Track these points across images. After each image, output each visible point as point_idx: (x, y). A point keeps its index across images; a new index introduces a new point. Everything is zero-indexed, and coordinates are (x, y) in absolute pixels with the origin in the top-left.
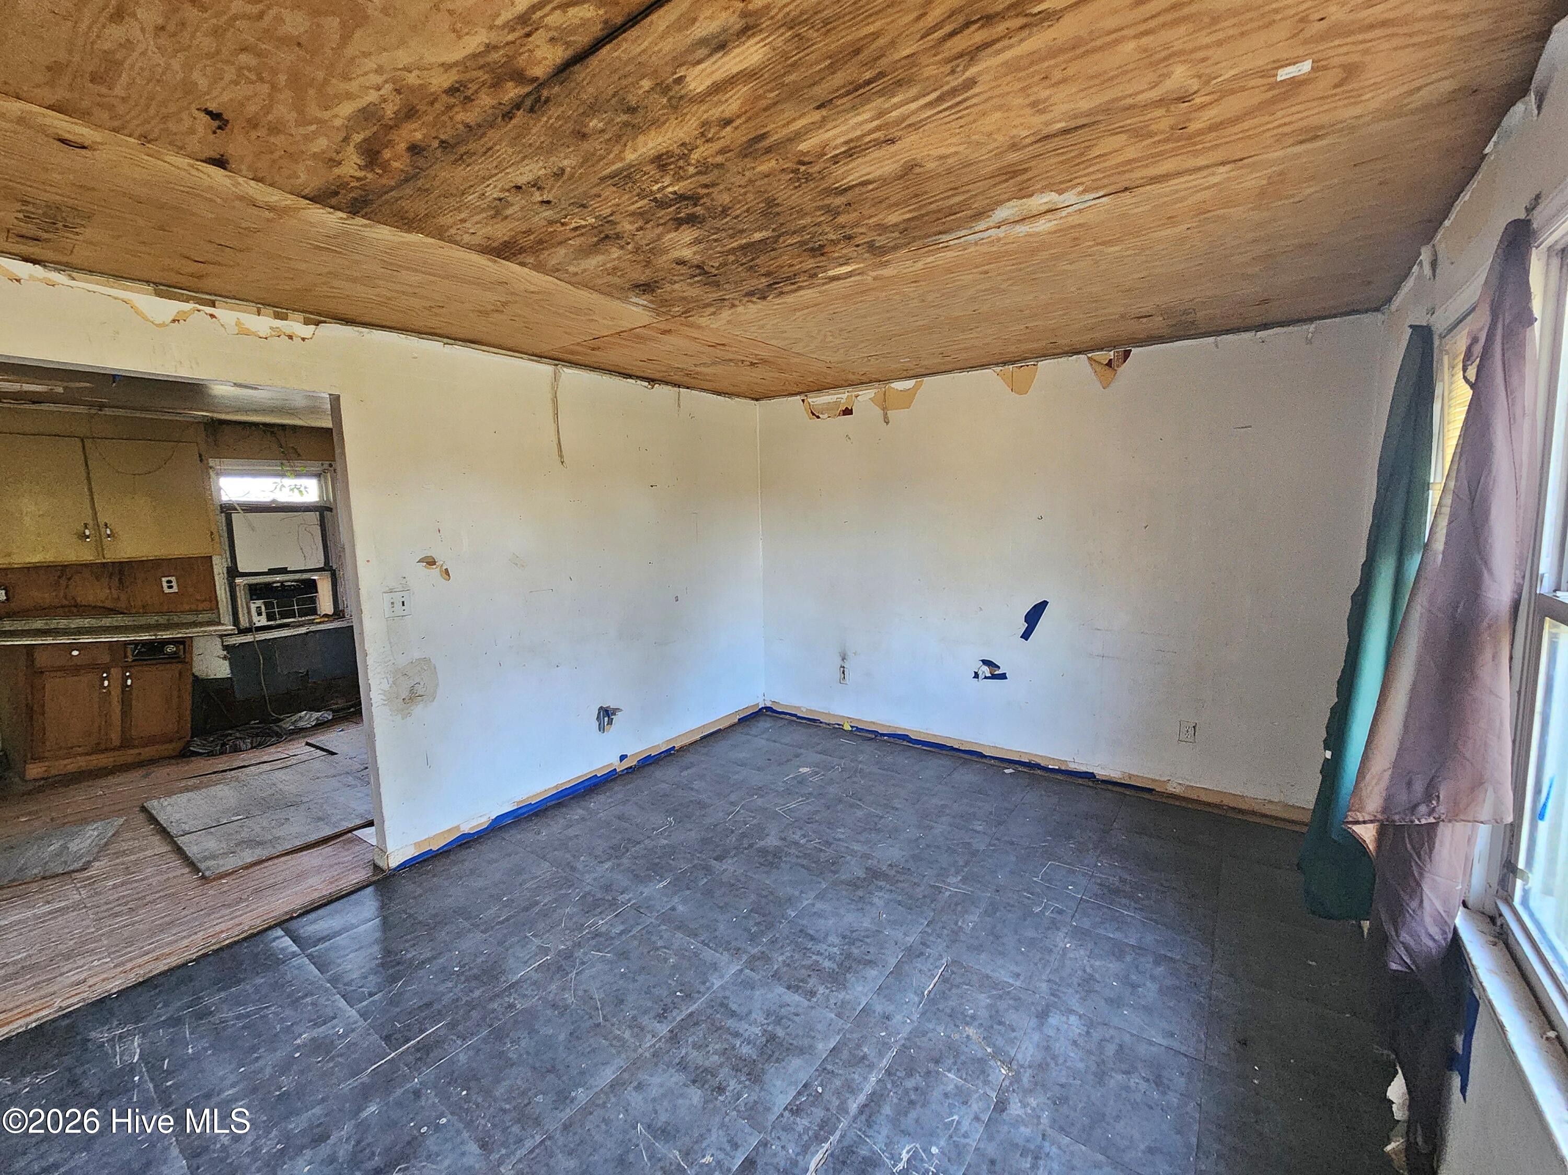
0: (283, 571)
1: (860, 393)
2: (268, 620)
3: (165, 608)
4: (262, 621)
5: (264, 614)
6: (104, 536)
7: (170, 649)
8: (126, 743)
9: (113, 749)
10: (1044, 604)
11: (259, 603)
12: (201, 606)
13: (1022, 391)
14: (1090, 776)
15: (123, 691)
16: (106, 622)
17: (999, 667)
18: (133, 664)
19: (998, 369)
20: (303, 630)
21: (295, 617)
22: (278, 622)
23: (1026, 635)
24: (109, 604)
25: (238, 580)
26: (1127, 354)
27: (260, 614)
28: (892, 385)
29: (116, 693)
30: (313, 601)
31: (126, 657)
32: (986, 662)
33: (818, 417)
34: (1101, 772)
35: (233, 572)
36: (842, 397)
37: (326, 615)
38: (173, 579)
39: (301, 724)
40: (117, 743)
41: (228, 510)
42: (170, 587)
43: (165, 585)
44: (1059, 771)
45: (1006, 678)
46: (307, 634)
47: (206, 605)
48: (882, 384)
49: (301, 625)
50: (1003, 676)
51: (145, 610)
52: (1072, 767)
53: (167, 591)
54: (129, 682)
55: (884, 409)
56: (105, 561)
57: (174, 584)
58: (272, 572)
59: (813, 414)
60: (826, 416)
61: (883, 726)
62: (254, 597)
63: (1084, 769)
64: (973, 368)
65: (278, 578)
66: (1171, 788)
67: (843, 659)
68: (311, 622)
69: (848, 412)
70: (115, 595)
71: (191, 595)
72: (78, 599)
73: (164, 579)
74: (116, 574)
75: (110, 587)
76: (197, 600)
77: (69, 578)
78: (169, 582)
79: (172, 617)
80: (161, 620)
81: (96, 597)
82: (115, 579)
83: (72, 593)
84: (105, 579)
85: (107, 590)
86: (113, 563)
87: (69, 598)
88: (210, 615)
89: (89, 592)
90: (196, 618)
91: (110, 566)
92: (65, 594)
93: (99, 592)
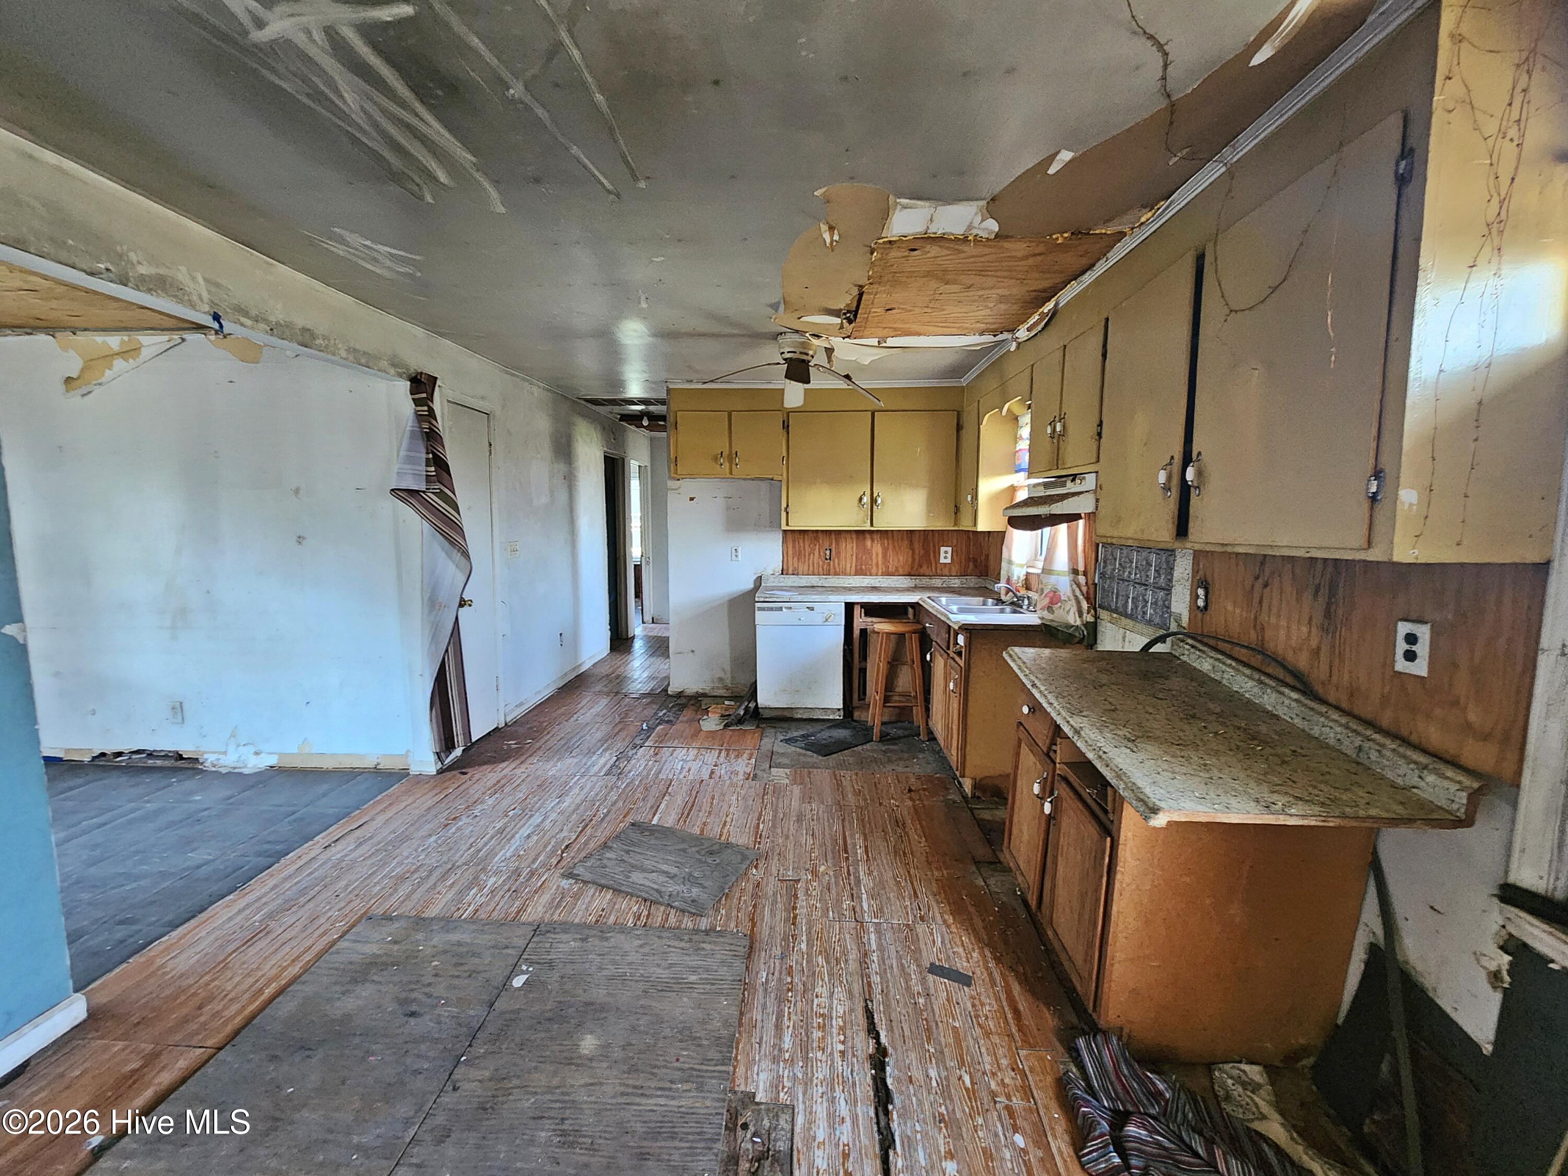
3: (1387, 718)
12: (1471, 752)
24: (1302, 665)
38: (1424, 632)
42: (1411, 656)
43: (1401, 646)
47: (1485, 756)
53: (1401, 665)
57: (1422, 649)
70: (1314, 643)
71: (1455, 703)
72: (1269, 633)
73: (1404, 628)
74: (1324, 591)
75: (1310, 622)
76: (1469, 726)
77: (1266, 585)
78: (1411, 639)
79: (1367, 745)
80: (1346, 742)
81: (1288, 637)
82: (1322, 600)
83: (1264, 617)
84: (1307, 596)
85: (1305, 629)
86: (1325, 560)
87: (1258, 627)
88: (1454, 787)
89: (1283, 623)
90: (1415, 780)
91: (1320, 566)
92: (1256, 618)
93: (1294, 627)
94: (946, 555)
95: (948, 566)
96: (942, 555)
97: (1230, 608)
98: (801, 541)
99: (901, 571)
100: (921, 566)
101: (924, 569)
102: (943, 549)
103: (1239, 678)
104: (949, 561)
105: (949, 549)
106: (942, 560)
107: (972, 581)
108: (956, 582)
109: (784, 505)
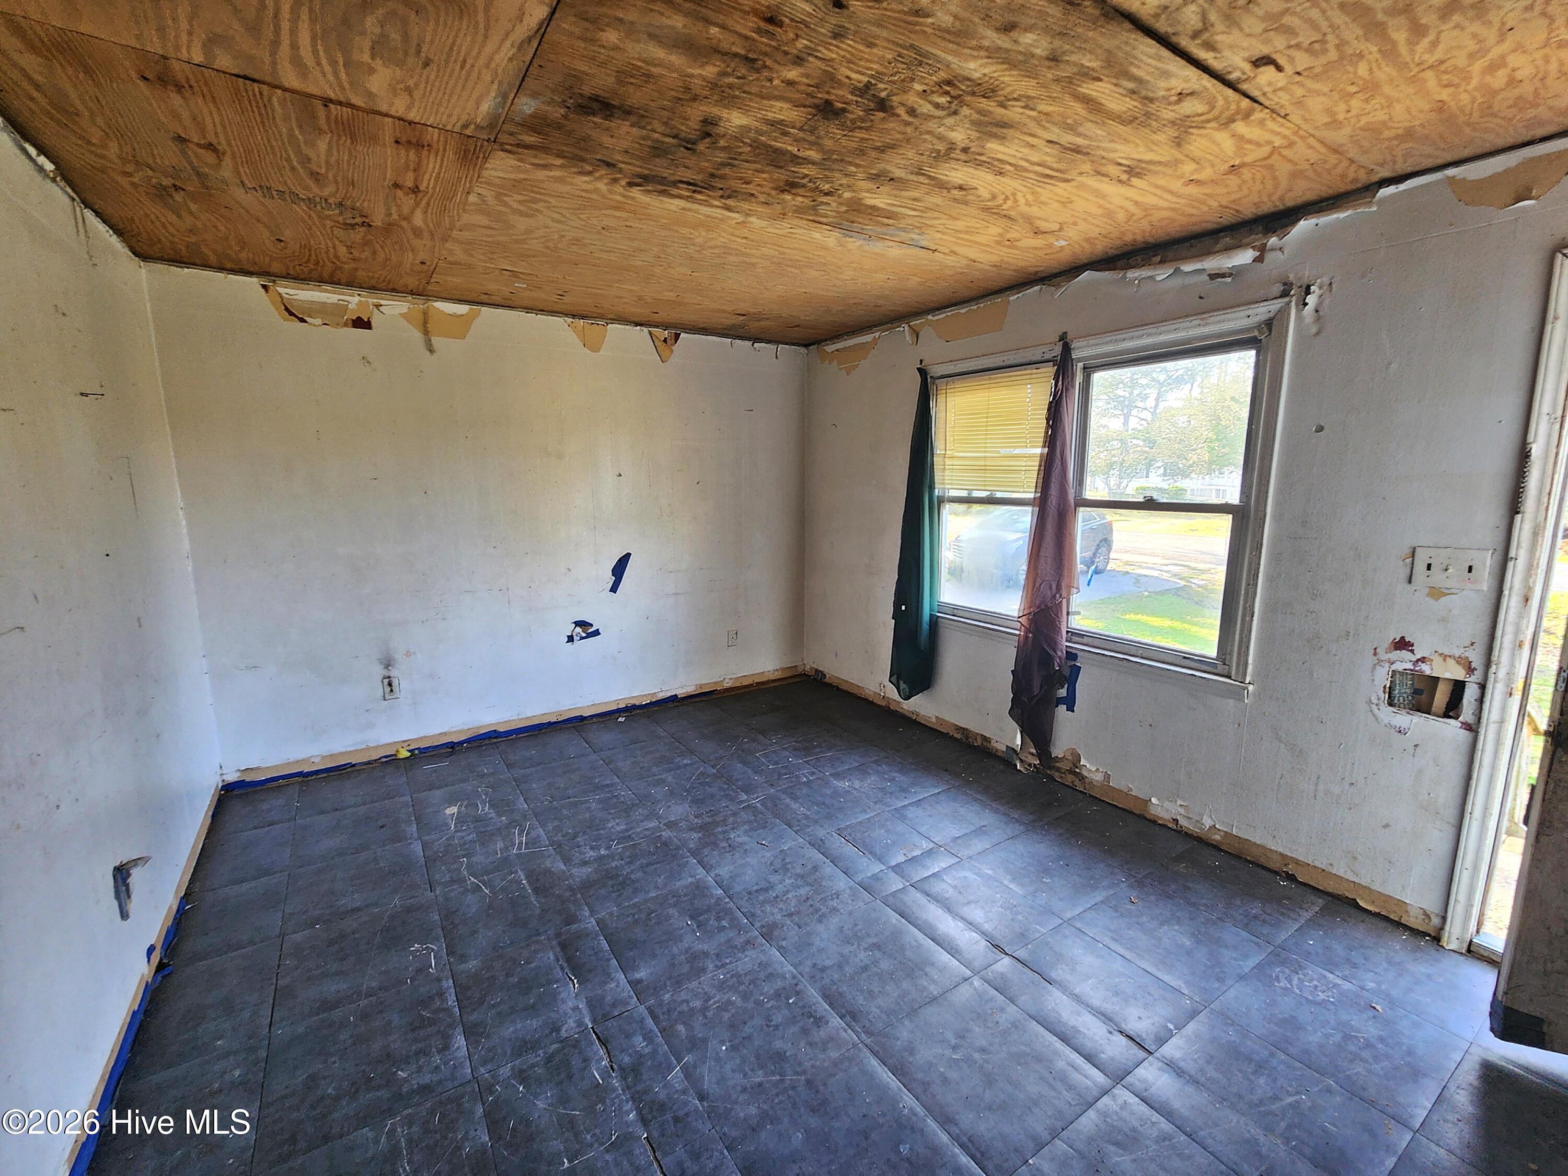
1: (382, 302)
10: (628, 555)
13: (595, 348)
14: (674, 698)
17: (592, 625)
19: (570, 320)
23: (614, 589)
26: (677, 336)
28: (436, 304)
32: (578, 624)
33: (302, 320)
34: (681, 692)
36: (354, 301)
44: (651, 703)
45: (599, 634)
48: (419, 301)
50: (597, 633)
52: (661, 696)
55: (426, 332)
59: (291, 314)
60: (318, 321)
61: (459, 732)
63: (669, 694)
64: (542, 311)
66: (727, 685)
67: (388, 665)
69: (362, 323)
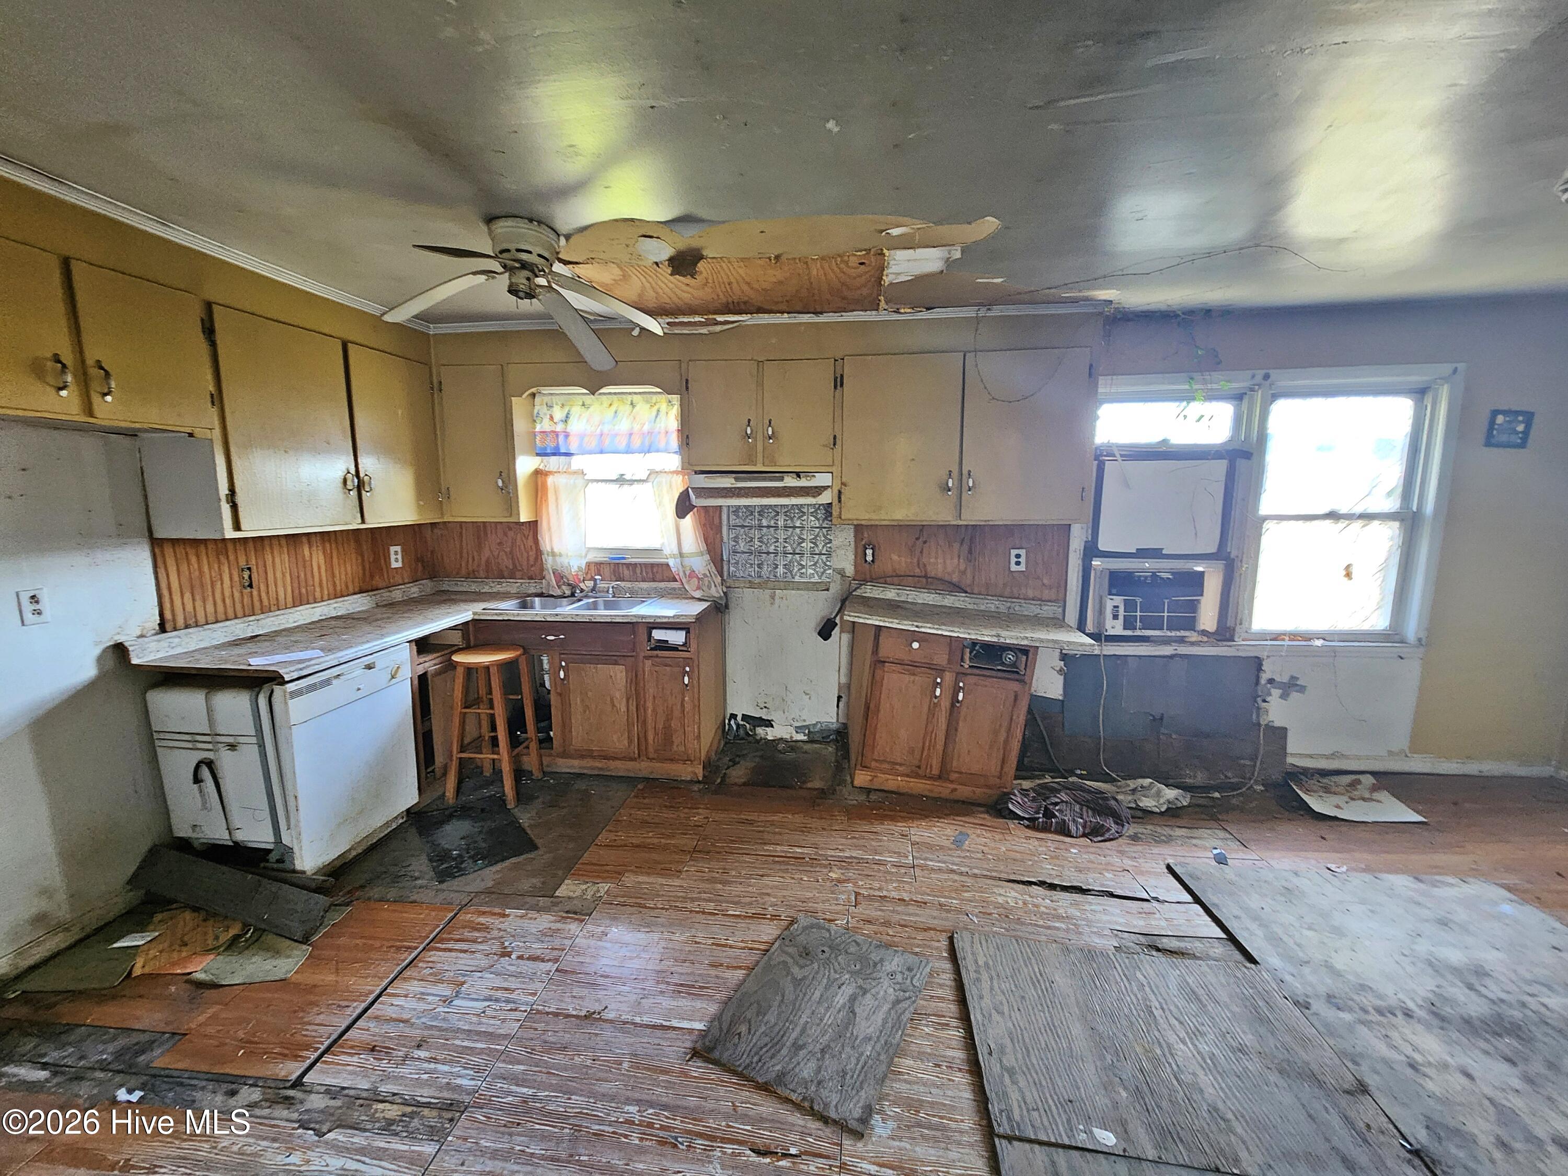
0: (1155, 553)
2: (1125, 629)
3: (1007, 592)
4: (1115, 627)
5: (1121, 618)
6: (965, 488)
7: (1010, 657)
8: (942, 776)
9: (930, 778)
11: (1119, 600)
12: (1046, 594)
15: (953, 705)
16: (949, 601)
18: (970, 671)
20: (1167, 650)
21: (1162, 629)
22: (1138, 633)
24: (955, 579)
25: (1096, 563)
27: (1115, 617)
29: (945, 704)
30: (1193, 607)
31: (962, 660)
35: (1091, 550)
37: (1204, 633)
38: (1023, 552)
39: (1147, 803)
40: (935, 771)
41: (1102, 457)
42: (1018, 563)
43: (1013, 560)
46: (1172, 657)
47: (1052, 594)
49: (1166, 641)
51: (988, 591)
53: (1014, 568)
54: (961, 696)
56: (961, 523)
57: (1023, 560)
58: (1142, 553)
62: (1114, 591)
65: (1148, 564)
68: (1182, 640)
70: (962, 567)
71: (1038, 578)
72: (929, 568)
73: (1014, 552)
74: (967, 541)
75: (959, 556)
76: (1044, 584)
77: (925, 542)
78: (1018, 556)
79: (1013, 605)
80: (1002, 607)
81: (945, 568)
82: (965, 547)
83: (924, 560)
84: (956, 545)
85: (956, 561)
86: (967, 526)
87: (921, 566)
88: (1055, 608)
89: (940, 561)
90: (1038, 611)
91: (963, 529)
92: (918, 561)
93: (948, 562)
94: (396, 557)
95: (400, 571)
96: (393, 557)
97: (895, 557)
98: (193, 559)
99: (351, 590)
100: (372, 577)
101: (377, 581)
102: (393, 549)
103: (922, 595)
104: (399, 565)
105: (398, 548)
106: (394, 565)
107: (428, 585)
108: (414, 590)
109: (224, 490)
